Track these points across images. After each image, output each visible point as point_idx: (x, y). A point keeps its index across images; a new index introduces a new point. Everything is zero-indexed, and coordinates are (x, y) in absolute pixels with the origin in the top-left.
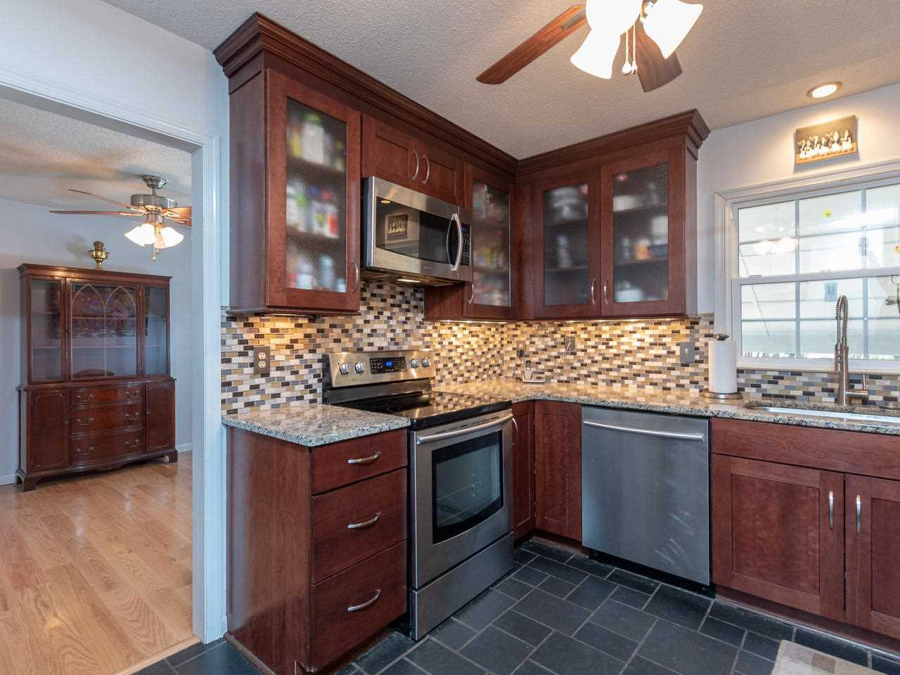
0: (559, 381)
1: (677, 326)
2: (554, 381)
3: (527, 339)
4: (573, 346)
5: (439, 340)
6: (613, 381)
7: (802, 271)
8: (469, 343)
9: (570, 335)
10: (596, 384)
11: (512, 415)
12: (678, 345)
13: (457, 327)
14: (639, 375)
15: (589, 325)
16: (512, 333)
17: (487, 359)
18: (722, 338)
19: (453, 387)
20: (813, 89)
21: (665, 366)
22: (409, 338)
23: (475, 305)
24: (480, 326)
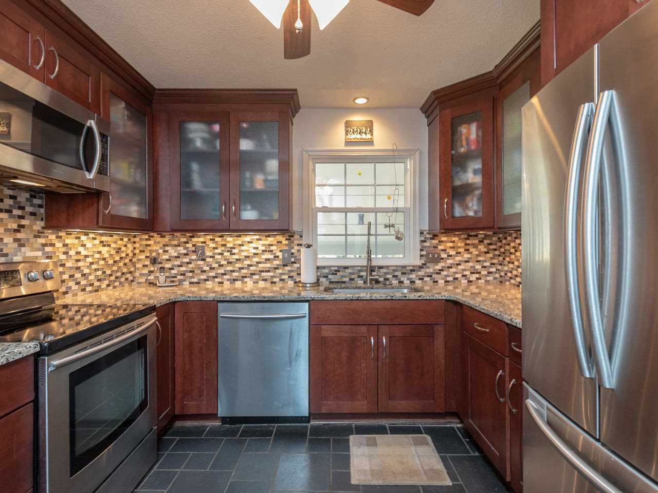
0: (190, 283)
1: (280, 238)
2: (186, 283)
3: (161, 248)
4: (203, 253)
5: (64, 250)
6: (235, 280)
7: (348, 206)
8: (100, 252)
9: (200, 245)
10: (222, 283)
11: (156, 318)
12: (281, 251)
13: (86, 237)
14: (254, 274)
15: (216, 237)
16: (145, 242)
17: (119, 267)
18: (309, 246)
19: (81, 298)
20: (356, 99)
21: (272, 266)
22: (23, 249)
23: (112, 215)
24: (111, 236)
